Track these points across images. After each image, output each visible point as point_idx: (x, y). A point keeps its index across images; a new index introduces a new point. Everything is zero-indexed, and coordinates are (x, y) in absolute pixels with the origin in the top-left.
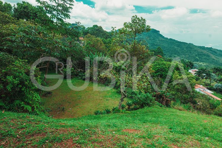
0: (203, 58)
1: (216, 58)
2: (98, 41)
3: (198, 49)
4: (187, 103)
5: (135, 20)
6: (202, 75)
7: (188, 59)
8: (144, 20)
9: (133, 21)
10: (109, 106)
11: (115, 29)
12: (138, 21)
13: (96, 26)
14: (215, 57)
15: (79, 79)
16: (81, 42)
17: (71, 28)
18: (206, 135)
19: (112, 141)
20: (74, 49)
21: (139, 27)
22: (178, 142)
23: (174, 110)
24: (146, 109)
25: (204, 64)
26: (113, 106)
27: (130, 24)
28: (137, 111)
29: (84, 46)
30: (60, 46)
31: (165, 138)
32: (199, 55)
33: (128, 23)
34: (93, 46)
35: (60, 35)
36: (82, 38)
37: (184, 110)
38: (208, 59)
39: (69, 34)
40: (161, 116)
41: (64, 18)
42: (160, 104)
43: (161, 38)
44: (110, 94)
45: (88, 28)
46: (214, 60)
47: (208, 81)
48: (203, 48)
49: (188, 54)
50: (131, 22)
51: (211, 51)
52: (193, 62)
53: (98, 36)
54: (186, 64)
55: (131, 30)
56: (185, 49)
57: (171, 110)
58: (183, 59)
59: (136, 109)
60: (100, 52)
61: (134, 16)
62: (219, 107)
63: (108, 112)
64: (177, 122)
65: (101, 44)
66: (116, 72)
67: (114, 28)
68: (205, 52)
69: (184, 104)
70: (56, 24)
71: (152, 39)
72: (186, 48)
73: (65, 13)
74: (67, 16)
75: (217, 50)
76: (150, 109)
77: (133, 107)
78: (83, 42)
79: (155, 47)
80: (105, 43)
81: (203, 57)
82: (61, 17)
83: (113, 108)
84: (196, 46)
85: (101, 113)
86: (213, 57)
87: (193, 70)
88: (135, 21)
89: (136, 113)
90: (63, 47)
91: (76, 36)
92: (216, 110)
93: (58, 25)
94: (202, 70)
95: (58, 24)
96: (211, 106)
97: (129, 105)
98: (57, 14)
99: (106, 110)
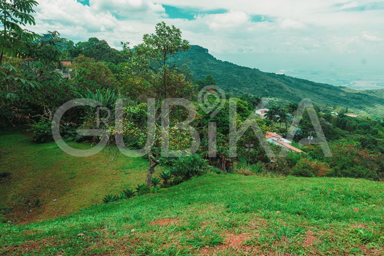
0: (274, 90)
1: (292, 90)
2: (100, 67)
3: (267, 77)
4: (256, 163)
5: (162, 31)
6: (274, 117)
7: (254, 94)
8: (178, 30)
9: (159, 32)
10: (131, 184)
11: (127, 46)
12: (167, 33)
13: (96, 40)
14: (290, 89)
15: (68, 141)
16: (66, 70)
17: (40, 44)
18: (277, 208)
19: (127, 247)
20: (50, 85)
21: (170, 42)
22: (236, 226)
23: (238, 176)
24: (194, 180)
25: (275, 99)
26: (139, 182)
27: (155, 37)
28: (179, 185)
29: (73, 79)
30: (16, 79)
31: (217, 223)
32: (268, 86)
33: (150, 35)
34: (93, 78)
35: (16, 56)
36: (69, 63)
37: (251, 174)
38: (281, 93)
39: (36, 54)
40: (216, 189)
41: (20, 23)
42: (217, 169)
43: (211, 62)
44: (131, 162)
45: (78, 44)
46: (289, 93)
47: (283, 126)
48: (273, 75)
49: (253, 86)
50: (155, 34)
51: (284, 79)
52: (261, 97)
53: (100, 59)
54: (251, 101)
55: (157, 48)
56: (248, 78)
57: (233, 176)
58: (246, 93)
59: (177, 183)
60: (107, 89)
61: (161, 23)
62: (299, 162)
63: (129, 195)
64: (239, 195)
65: (106, 73)
66: (135, 122)
67: (125, 44)
68: (276, 81)
69: (251, 164)
70: (5, 34)
71: (197, 62)
72: (250, 76)
73: (23, 12)
74: (28, 19)
75: (292, 78)
76: (200, 179)
77: (172, 180)
78: (71, 70)
79: (203, 75)
80: (114, 71)
81: (273, 88)
82: (12, 19)
83: (138, 187)
84: (264, 73)
85: (116, 199)
86: (287, 88)
87: (262, 110)
88: (163, 33)
89: (178, 190)
90: (23, 81)
91: (52, 59)
92: (295, 168)
93: (8, 37)
94: (273, 109)
95: (10, 34)
96: (288, 163)
97: (165, 178)
98: (4, 14)
99: (124, 191)
